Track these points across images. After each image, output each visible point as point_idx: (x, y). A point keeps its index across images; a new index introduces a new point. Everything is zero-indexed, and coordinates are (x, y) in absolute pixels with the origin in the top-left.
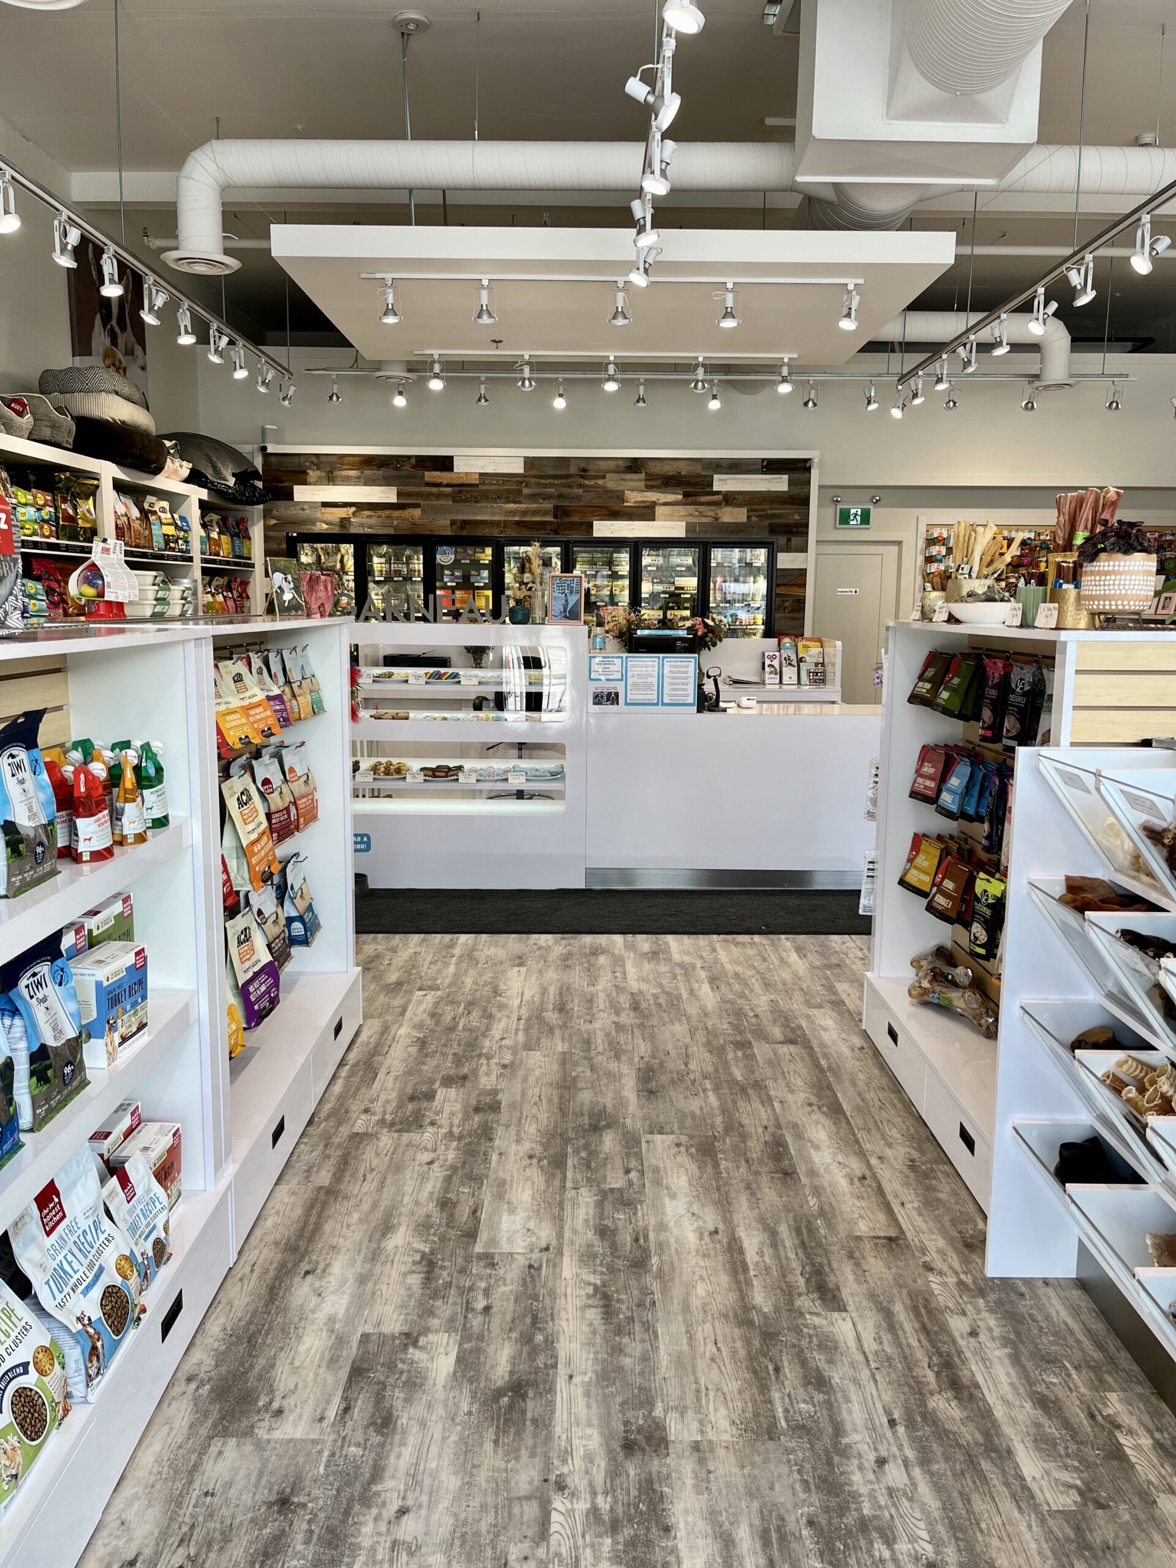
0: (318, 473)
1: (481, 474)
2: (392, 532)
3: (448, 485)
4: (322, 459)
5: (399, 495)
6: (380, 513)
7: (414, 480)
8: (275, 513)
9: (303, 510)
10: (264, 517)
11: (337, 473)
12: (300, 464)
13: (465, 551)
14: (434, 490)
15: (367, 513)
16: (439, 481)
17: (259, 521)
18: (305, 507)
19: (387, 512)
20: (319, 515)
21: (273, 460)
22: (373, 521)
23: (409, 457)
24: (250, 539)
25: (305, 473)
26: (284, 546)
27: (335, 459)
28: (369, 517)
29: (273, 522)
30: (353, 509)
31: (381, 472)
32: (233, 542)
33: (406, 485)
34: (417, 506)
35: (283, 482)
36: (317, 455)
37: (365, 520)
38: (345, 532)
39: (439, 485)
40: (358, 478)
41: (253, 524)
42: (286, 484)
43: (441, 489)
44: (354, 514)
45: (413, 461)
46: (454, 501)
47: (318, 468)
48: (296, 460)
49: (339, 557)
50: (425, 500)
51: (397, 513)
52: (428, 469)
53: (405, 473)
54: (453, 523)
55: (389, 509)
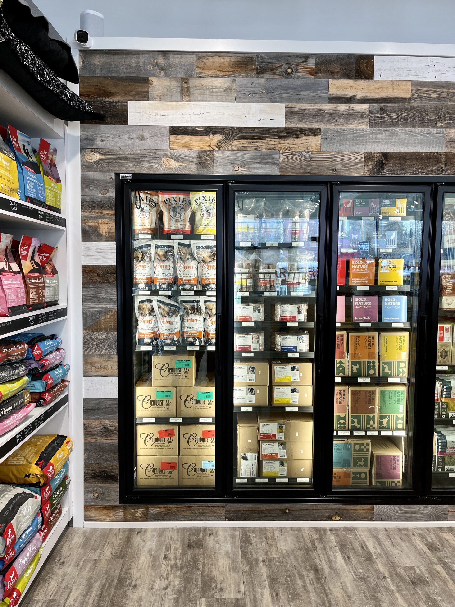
0: (166, 82)
1: (415, 84)
2: (275, 171)
3: (364, 101)
4: (173, 60)
5: (289, 115)
6: (258, 143)
7: (312, 93)
8: (98, 143)
9: (142, 138)
10: (83, 150)
11: (193, 82)
12: (138, 68)
13: (367, 204)
14: (343, 107)
15: (239, 143)
16: (349, 93)
17: (74, 155)
18: (146, 134)
19: (270, 142)
20: (165, 147)
21: (97, 60)
22: (246, 156)
23: (306, 57)
24: (58, 181)
25: (145, 81)
26: (112, 194)
27: (192, 59)
28: (243, 149)
29: (95, 157)
30: (218, 138)
31: (262, 81)
32: (21, 173)
33: (300, 100)
34: (316, 132)
35: (111, 94)
36: (165, 53)
37: (237, 155)
38: (204, 172)
39: (350, 100)
40: (226, 89)
41: (64, 158)
42: (116, 99)
43: (354, 106)
44: (219, 145)
45: (312, 63)
46: (372, 124)
47: (167, 75)
48: (132, 61)
49: (189, 213)
50: (328, 122)
51: (285, 144)
52: (332, 74)
53: (298, 82)
54: (368, 157)
55: (273, 137)
